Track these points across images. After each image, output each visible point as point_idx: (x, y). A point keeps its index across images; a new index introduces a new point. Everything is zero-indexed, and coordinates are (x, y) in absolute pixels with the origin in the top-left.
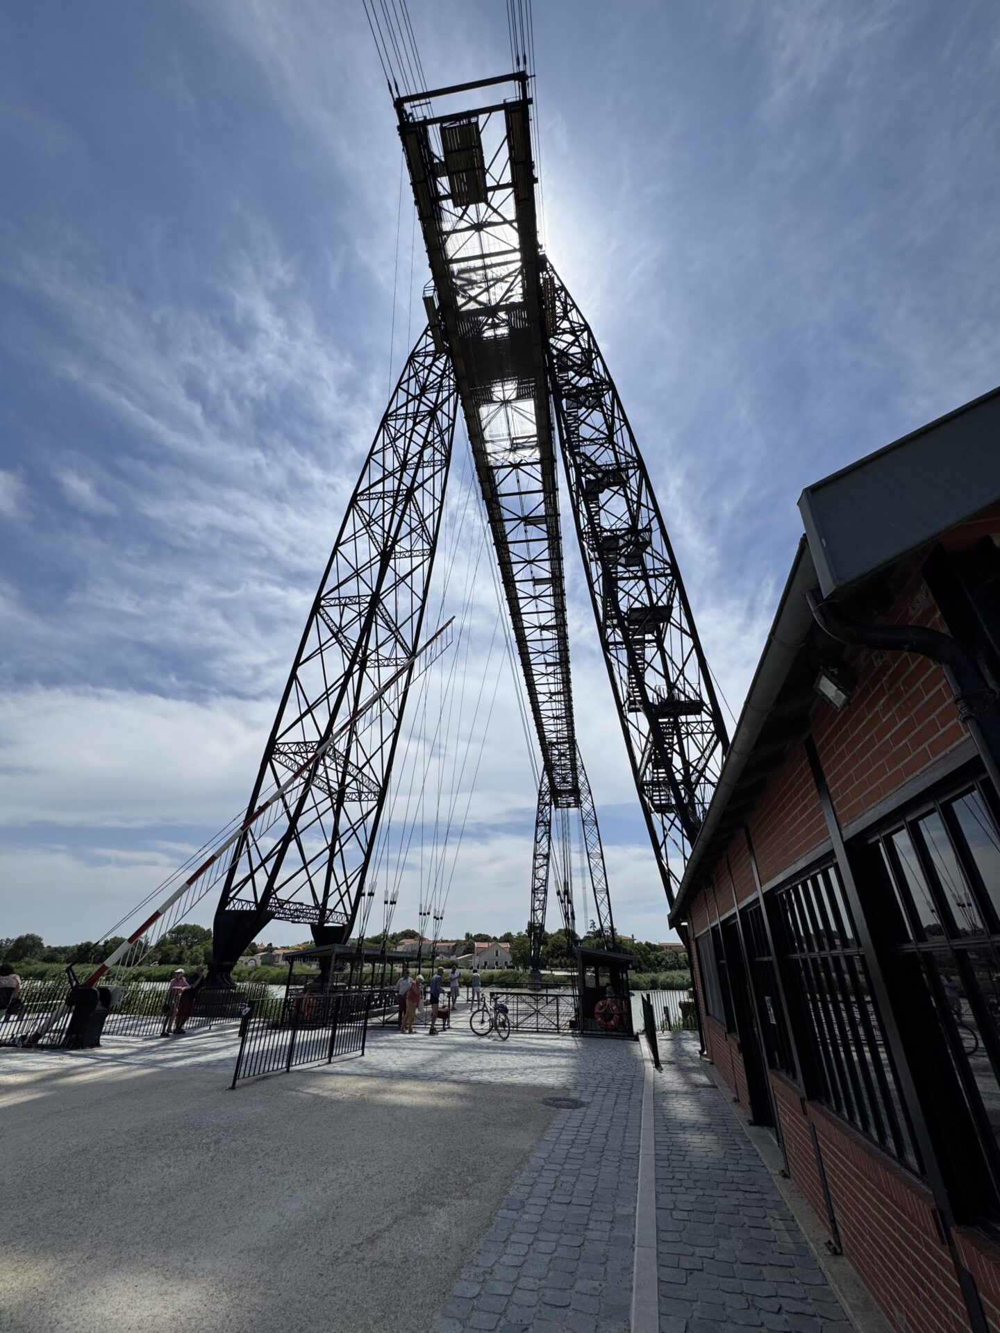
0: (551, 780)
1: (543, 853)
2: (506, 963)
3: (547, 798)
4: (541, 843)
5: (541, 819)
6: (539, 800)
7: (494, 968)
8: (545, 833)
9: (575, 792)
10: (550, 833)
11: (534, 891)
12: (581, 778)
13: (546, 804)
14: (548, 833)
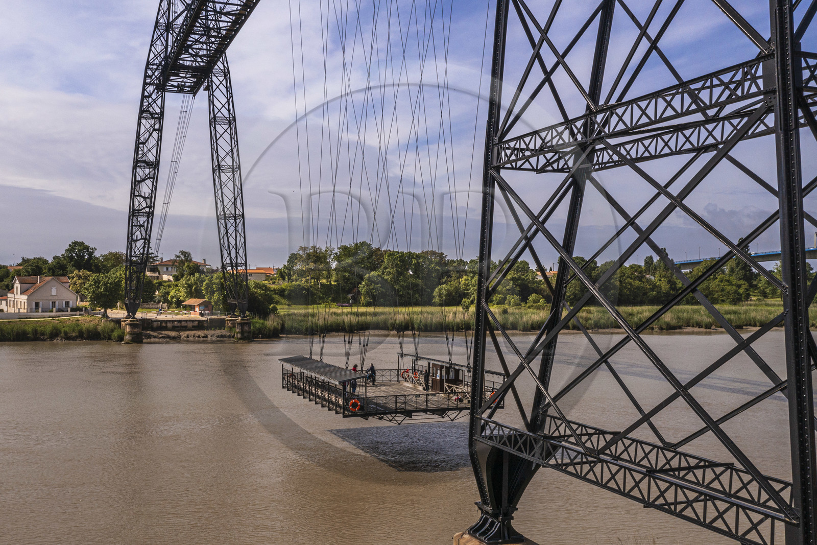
1: (148, 159)
2: (67, 303)
3: (158, 75)
4: (146, 145)
6: (146, 76)
7: (52, 311)
8: (154, 130)
9: (202, 74)
10: (160, 130)
11: (133, 213)
14: (158, 130)
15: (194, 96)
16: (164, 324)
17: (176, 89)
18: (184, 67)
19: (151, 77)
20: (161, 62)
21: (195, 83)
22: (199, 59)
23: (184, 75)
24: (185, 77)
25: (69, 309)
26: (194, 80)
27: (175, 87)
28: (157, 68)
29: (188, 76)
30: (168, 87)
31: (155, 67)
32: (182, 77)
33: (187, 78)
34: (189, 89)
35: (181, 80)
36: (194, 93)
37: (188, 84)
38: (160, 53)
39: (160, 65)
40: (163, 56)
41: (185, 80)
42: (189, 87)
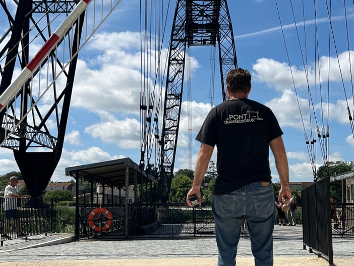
1: (174, 92)
4: (174, 83)
6: (172, 35)
8: (179, 71)
9: (214, 28)
13: (181, 41)
14: (181, 72)
15: (215, 46)
17: (200, 43)
18: (198, 25)
19: (176, 34)
20: (183, 24)
21: (211, 36)
22: (205, 18)
23: (201, 32)
26: (210, 34)
27: (199, 41)
28: (180, 29)
29: (203, 32)
30: (194, 42)
31: (179, 28)
32: (201, 33)
33: (204, 33)
34: (209, 42)
35: (200, 35)
36: (214, 44)
37: (207, 38)
38: (182, 18)
39: (182, 26)
40: (184, 20)
41: (204, 35)
42: (208, 40)
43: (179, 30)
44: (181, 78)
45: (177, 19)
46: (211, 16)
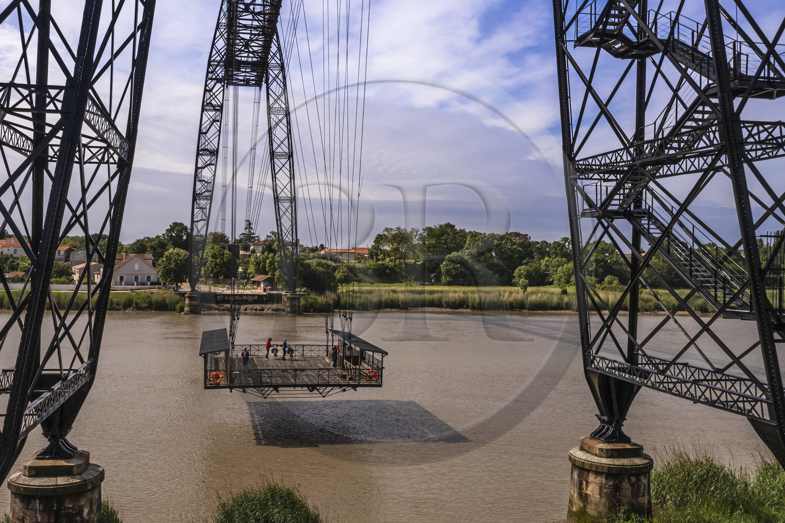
0: (230, 45)
1: (209, 147)
2: (149, 278)
3: (220, 72)
4: (209, 135)
5: (208, 101)
6: (208, 72)
7: (133, 285)
8: (215, 121)
9: (261, 68)
11: (196, 197)
12: (274, 49)
13: (219, 81)
14: (218, 121)
15: (260, 88)
16: (226, 298)
17: (242, 83)
18: (241, 62)
19: (212, 72)
20: (221, 59)
21: (257, 76)
23: (244, 70)
24: (245, 72)
25: (149, 283)
26: (255, 74)
29: (247, 70)
31: (216, 64)
32: (244, 72)
33: (248, 72)
34: (254, 82)
35: (243, 74)
36: (260, 86)
37: (251, 78)
38: (221, 51)
39: (220, 61)
40: (223, 54)
41: (248, 74)
42: (253, 80)
43: (217, 66)
44: (218, 129)
45: (214, 52)
46: (259, 53)
